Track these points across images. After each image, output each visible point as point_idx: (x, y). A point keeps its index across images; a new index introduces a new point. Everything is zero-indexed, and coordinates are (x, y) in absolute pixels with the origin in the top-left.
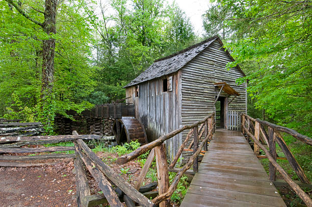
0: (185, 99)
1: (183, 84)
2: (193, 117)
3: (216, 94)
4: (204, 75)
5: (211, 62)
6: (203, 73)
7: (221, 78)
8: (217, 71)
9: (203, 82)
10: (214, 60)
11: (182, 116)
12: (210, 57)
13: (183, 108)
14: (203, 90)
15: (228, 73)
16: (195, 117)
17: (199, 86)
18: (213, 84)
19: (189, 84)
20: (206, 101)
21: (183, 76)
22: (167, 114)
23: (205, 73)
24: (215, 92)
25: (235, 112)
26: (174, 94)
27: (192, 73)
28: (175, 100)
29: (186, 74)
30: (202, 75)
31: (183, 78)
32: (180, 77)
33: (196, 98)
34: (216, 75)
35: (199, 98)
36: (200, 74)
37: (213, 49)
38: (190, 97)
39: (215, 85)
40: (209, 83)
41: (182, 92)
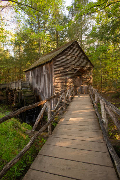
0: (56, 77)
1: (55, 68)
4: (69, 63)
5: (72, 55)
6: (67, 61)
8: (76, 60)
9: (68, 67)
10: (74, 54)
12: (72, 52)
14: (68, 72)
17: (65, 69)
18: (73, 68)
21: (55, 63)
22: (47, 87)
23: (69, 61)
26: (50, 74)
27: (60, 61)
28: (51, 78)
29: (57, 62)
30: (67, 63)
31: (55, 64)
32: (53, 64)
33: (64, 76)
34: (75, 63)
35: (66, 76)
36: (66, 62)
37: (73, 47)
38: (60, 76)
39: (75, 69)
40: (71, 67)
41: (54, 73)
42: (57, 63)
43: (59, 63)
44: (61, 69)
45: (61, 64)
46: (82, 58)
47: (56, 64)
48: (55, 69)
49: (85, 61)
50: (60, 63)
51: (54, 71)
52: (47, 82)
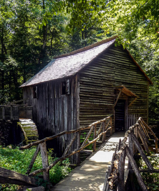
0: (83, 102)
1: (81, 87)
3: (115, 97)
4: (104, 78)
5: (111, 65)
6: (102, 75)
7: (122, 81)
8: (117, 73)
9: (102, 85)
10: (115, 62)
11: (80, 120)
12: (110, 59)
13: (80, 112)
14: (102, 93)
17: (98, 89)
18: (113, 86)
19: (87, 88)
20: (105, 104)
24: (115, 95)
25: (134, 115)
26: (72, 97)
27: (90, 76)
28: (73, 104)
29: (84, 78)
30: (101, 78)
31: (81, 81)
32: (78, 81)
33: (95, 101)
34: (116, 78)
35: (98, 101)
36: (98, 78)
38: (88, 100)
39: (114, 88)
40: (109, 86)
41: (80, 96)
43: (87, 78)
44: (91, 88)
45: (91, 81)
46: (129, 68)
47: (83, 82)
48: (80, 89)
49: (135, 73)
50: (90, 79)
51: (80, 93)
52: (66, 110)
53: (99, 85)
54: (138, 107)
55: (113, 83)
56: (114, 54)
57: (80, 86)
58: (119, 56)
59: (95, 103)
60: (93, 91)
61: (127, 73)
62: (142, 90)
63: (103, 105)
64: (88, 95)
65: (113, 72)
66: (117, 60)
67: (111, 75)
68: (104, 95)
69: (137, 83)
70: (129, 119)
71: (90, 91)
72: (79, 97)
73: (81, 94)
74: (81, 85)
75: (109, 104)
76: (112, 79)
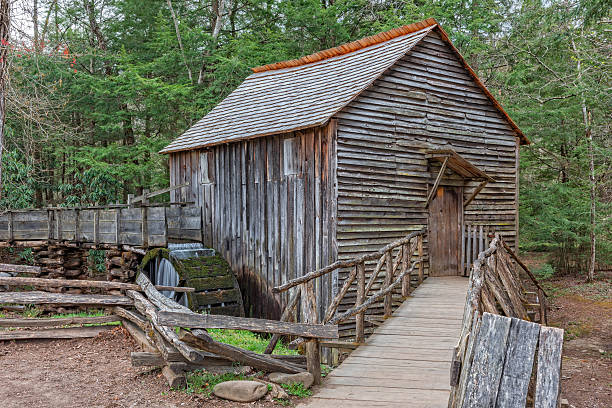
0: (346, 194)
1: (341, 154)
2: (367, 242)
3: (431, 179)
5: (419, 94)
6: (393, 123)
7: (447, 136)
8: (433, 116)
9: (395, 148)
10: (426, 86)
11: (339, 240)
12: (415, 78)
13: (340, 219)
14: (394, 169)
15: (465, 121)
16: (372, 242)
17: (384, 159)
18: (423, 151)
19: (357, 156)
20: (402, 198)
21: (341, 135)
22: (299, 236)
24: (428, 175)
25: (481, 228)
26: (318, 181)
27: (364, 126)
28: (322, 198)
29: (349, 130)
30: (393, 129)
31: (342, 138)
32: (334, 138)
33: (377, 190)
34: (430, 128)
35: (386, 190)
36: (386, 129)
37: (422, 56)
38: (360, 189)
39: (427, 157)
40: (412, 150)
41: (338, 177)
42: (350, 133)
43: (355, 131)
44: (367, 157)
45: (366, 138)
46: (465, 102)
47: (347, 139)
48: (339, 158)
49: (481, 115)
50: (364, 132)
51: (338, 170)
52: (300, 215)
53: (386, 147)
54: (491, 207)
55: (422, 143)
56: (426, 66)
57: (338, 151)
58: (437, 71)
59: (377, 196)
60: (371, 164)
61: (461, 115)
62: (499, 159)
63: (399, 201)
64: (358, 176)
65: (424, 114)
66: (432, 82)
67: (420, 121)
68: (399, 173)
69: (486, 141)
70: (466, 239)
71: (364, 163)
72: (336, 182)
73: (341, 171)
74: (342, 149)
75: (414, 199)
76: (421, 132)
